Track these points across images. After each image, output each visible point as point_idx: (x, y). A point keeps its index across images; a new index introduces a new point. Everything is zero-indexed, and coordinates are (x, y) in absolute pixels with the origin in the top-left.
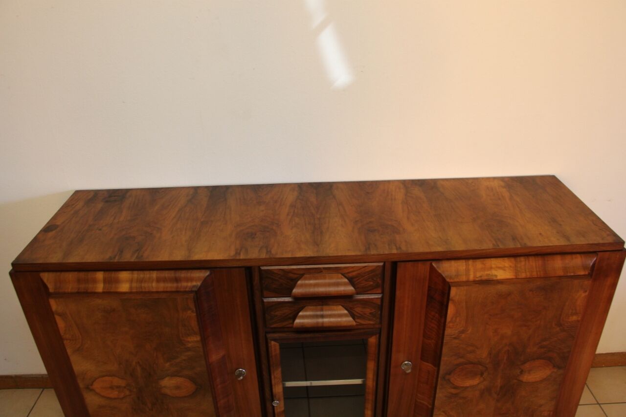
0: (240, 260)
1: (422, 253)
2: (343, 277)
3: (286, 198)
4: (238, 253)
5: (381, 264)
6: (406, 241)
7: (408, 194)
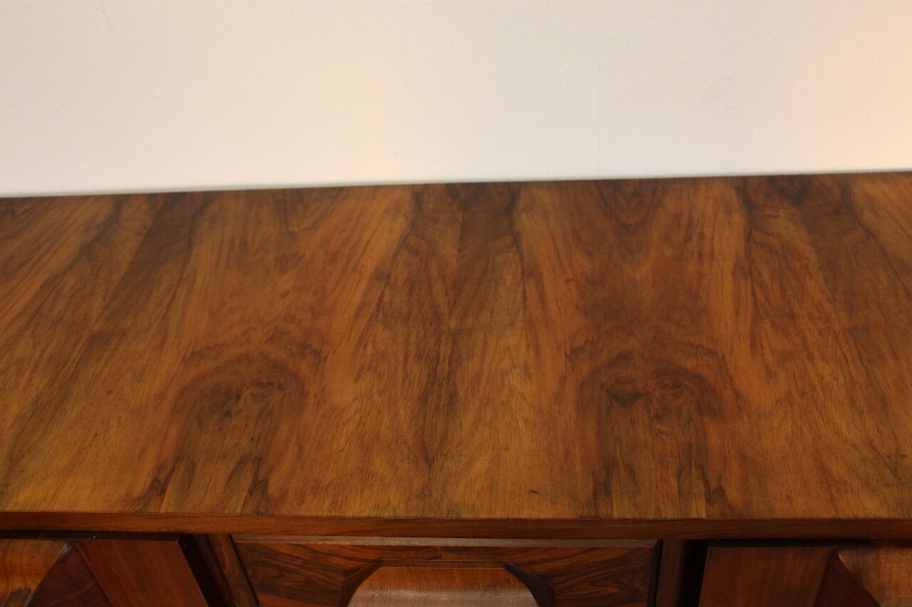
0: (158, 516)
1: (803, 520)
2: (511, 577)
3: (368, 243)
4: (158, 487)
5: (650, 543)
6: (743, 457)
7: (756, 234)
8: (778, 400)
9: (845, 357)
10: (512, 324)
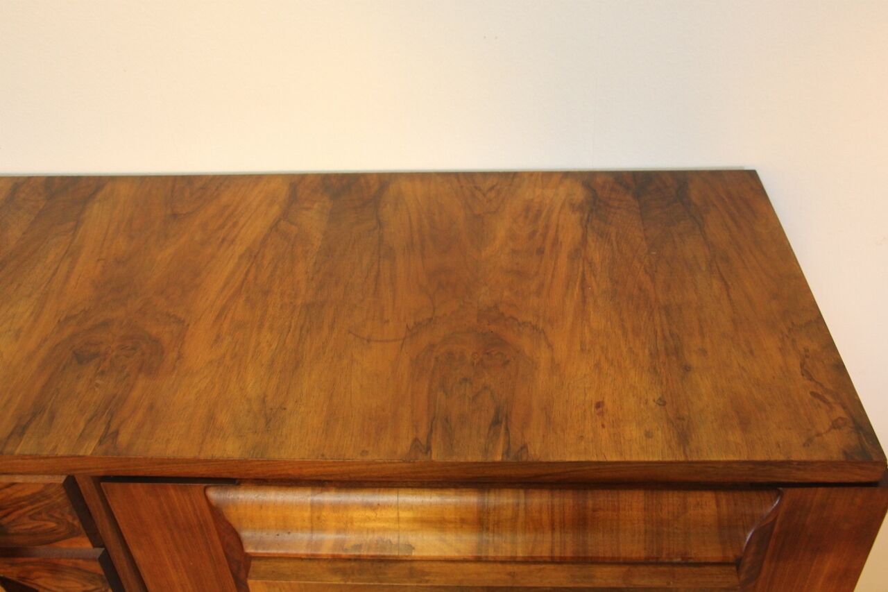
5: (61, 479)
7: (283, 224)
8: (211, 362)
9: (290, 327)
10: (29, 296)
